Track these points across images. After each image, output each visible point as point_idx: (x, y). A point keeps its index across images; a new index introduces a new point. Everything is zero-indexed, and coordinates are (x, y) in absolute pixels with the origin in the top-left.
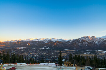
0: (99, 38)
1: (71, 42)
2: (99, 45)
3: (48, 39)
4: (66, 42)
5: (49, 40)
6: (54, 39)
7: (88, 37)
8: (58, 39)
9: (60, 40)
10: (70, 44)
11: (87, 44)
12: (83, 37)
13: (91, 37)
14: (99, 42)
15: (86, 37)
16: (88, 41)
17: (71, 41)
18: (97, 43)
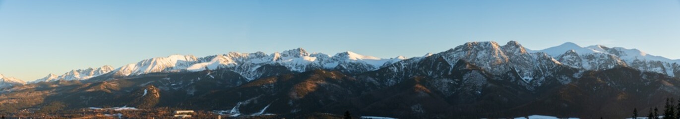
0: (539, 54)
1: (400, 73)
2: (537, 88)
3: (259, 55)
4: (373, 74)
5: (264, 61)
6: (296, 53)
7: (488, 47)
8: (320, 57)
9: (334, 59)
10: (391, 82)
11: (484, 87)
12: (465, 47)
13: (503, 48)
14: (537, 74)
15: (477, 47)
16: (487, 66)
17: (398, 64)
18: (527, 78)
